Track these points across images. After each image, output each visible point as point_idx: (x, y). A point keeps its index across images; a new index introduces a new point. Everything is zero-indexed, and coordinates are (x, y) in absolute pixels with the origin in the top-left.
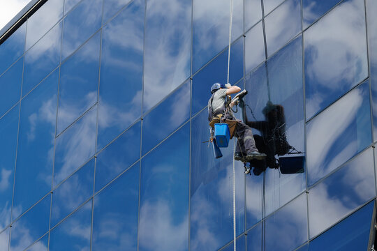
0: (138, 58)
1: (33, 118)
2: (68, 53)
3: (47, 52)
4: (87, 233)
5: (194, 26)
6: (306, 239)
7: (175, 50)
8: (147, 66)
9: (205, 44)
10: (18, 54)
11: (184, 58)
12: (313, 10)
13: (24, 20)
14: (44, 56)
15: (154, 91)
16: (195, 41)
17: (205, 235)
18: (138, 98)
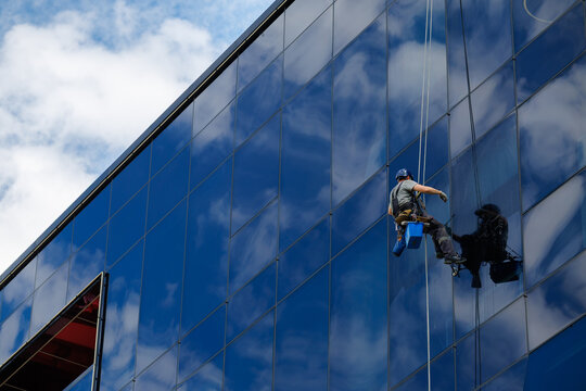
1: (201, 219)
2: (240, 142)
4: (268, 354)
8: (335, 156)
10: (181, 144)
12: (525, 88)
13: (190, 101)
14: (211, 147)
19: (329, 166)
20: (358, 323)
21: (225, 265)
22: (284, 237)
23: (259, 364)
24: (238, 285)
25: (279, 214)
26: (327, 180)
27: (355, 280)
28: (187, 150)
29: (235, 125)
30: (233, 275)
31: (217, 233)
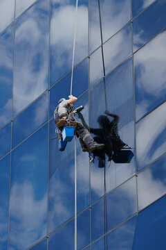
0: (10, 74)
5: (51, 50)
6: (136, 211)
7: (37, 68)
9: (59, 63)
11: (44, 74)
15: (21, 99)
16: (52, 61)
17: (59, 208)
18: (9, 105)
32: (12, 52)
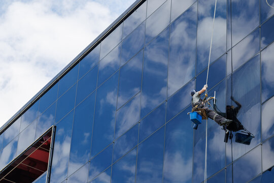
1: (102, 101)
2: (123, 64)
3: (110, 64)
6: (260, 172)
8: (170, 73)
12: (265, 42)
13: (99, 42)
14: (108, 67)
19: (167, 77)
20: (178, 156)
21: (113, 125)
22: (143, 112)
23: (129, 174)
24: (119, 134)
25: (140, 100)
26: (165, 85)
27: (178, 134)
28: (96, 67)
29: (120, 55)
30: (117, 129)
31: (110, 109)
32: (167, 52)
